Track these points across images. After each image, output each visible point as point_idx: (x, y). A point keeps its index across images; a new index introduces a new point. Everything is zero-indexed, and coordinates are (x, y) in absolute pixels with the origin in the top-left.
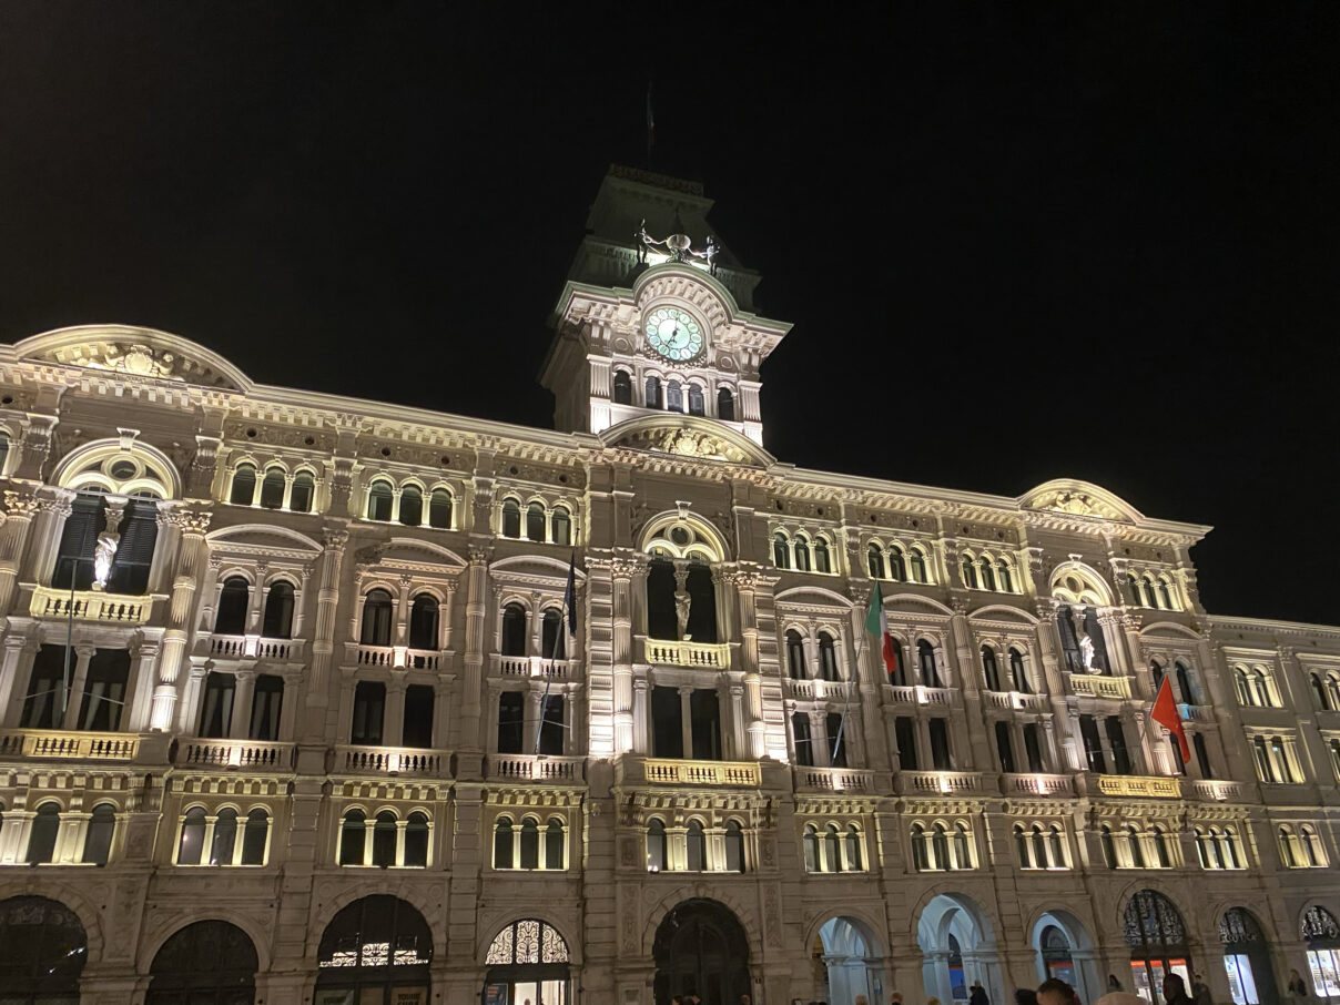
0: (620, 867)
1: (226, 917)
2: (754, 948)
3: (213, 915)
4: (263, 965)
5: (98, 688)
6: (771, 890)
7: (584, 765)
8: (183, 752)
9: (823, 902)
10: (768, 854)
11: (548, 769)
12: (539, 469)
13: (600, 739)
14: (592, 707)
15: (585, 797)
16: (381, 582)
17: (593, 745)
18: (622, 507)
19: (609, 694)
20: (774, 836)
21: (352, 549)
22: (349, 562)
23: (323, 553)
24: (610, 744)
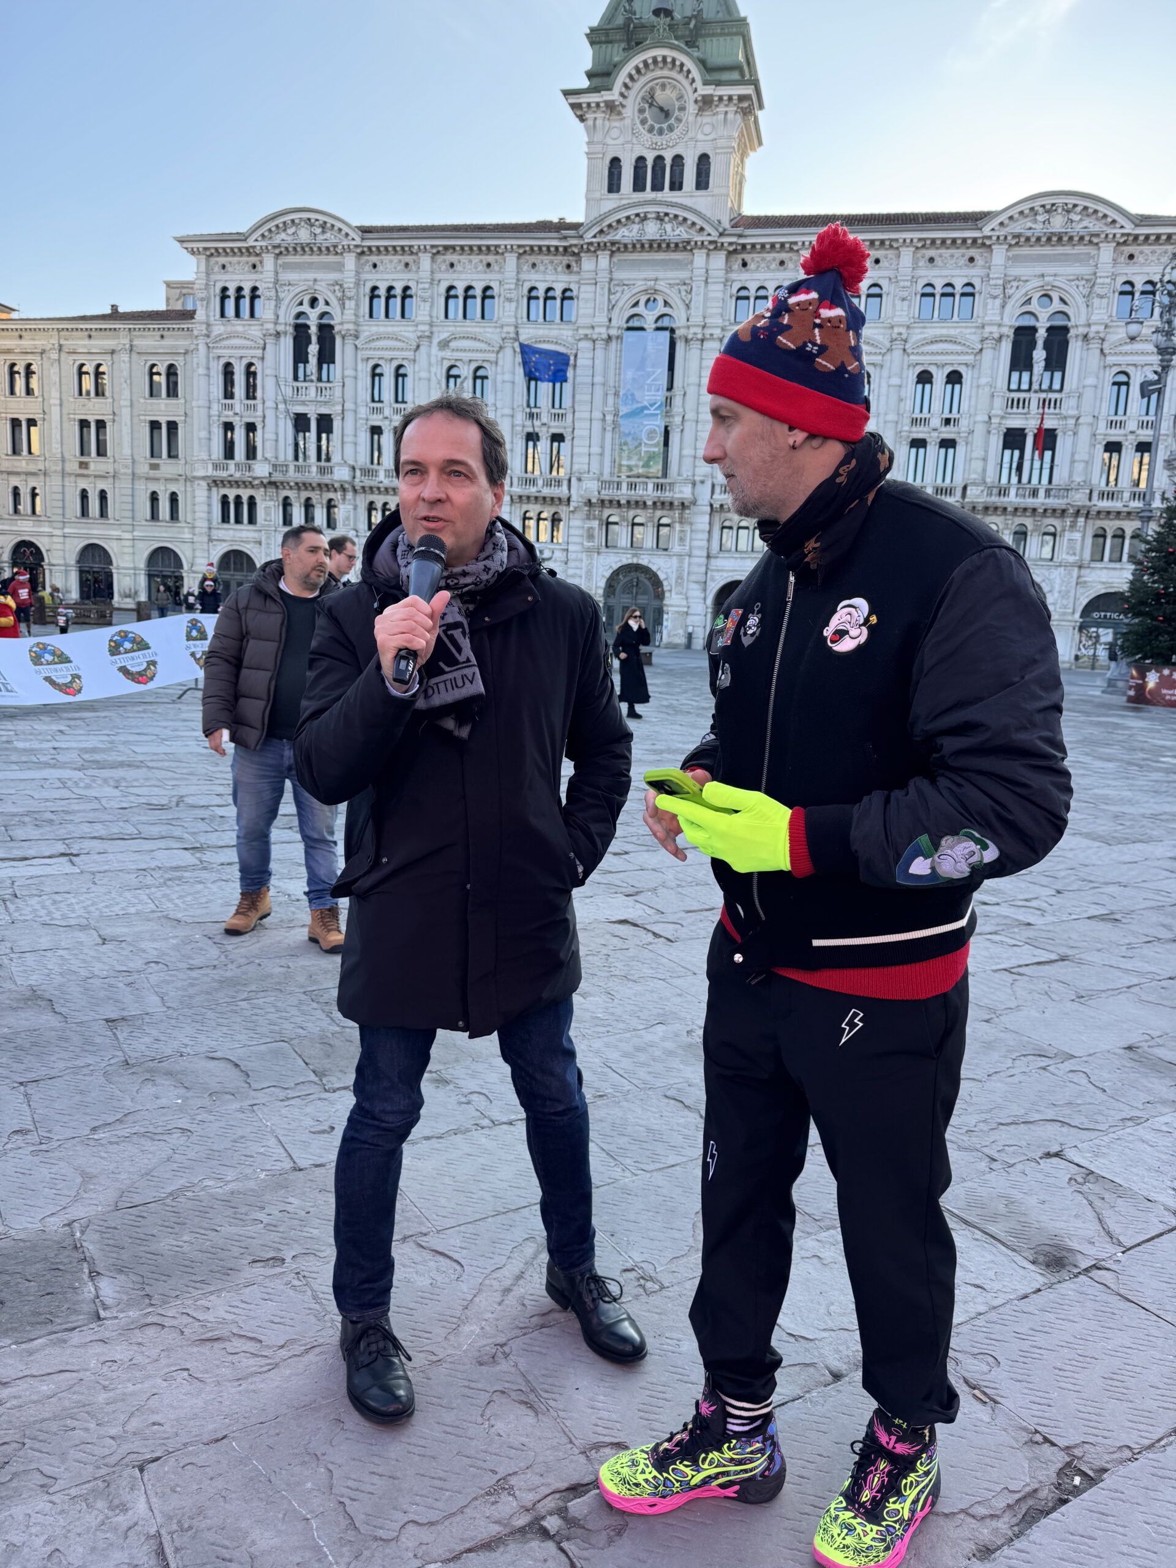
0: (585, 543)
2: (667, 595)
5: (324, 436)
6: (681, 561)
7: (570, 481)
8: (358, 473)
9: (722, 571)
10: (681, 539)
11: (549, 483)
12: (552, 262)
13: (581, 463)
14: (576, 442)
15: (569, 500)
16: (452, 362)
17: (576, 467)
18: (603, 288)
19: (587, 433)
20: (687, 528)
21: (435, 341)
22: (435, 349)
23: (418, 347)
24: (586, 467)
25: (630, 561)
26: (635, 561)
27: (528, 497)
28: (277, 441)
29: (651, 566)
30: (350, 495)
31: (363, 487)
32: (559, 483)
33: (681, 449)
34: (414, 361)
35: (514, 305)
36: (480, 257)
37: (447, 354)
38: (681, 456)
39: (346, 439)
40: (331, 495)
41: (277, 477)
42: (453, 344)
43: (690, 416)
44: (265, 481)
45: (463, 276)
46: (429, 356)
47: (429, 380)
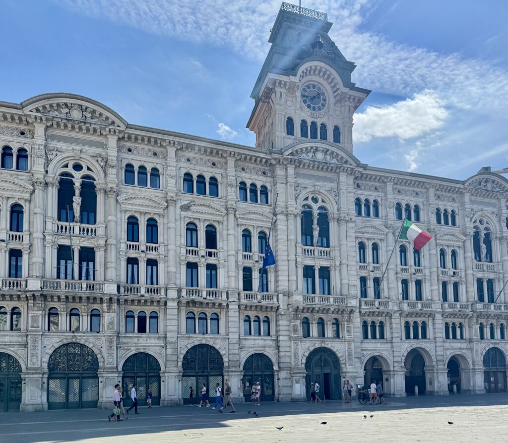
0: (292, 335)
2: (343, 366)
3: (142, 351)
4: (163, 368)
6: (350, 345)
7: (277, 296)
8: (122, 289)
9: (369, 350)
10: (349, 332)
11: (263, 298)
12: (254, 168)
13: (283, 285)
14: (280, 273)
15: (278, 308)
16: (192, 220)
17: (280, 288)
18: (291, 186)
19: (286, 268)
20: (351, 325)
21: (179, 205)
22: (178, 211)
23: (167, 207)
24: (287, 288)
25: (320, 346)
26: (323, 345)
27: (251, 306)
28: (44, 264)
29: (332, 348)
30: (115, 306)
31: (126, 301)
32: (270, 298)
33: (341, 280)
34: (164, 216)
35: (233, 189)
36: (209, 158)
37: (189, 214)
38: (341, 284)
39: (109, 265)
40: (96, 306)
41: (48, 291)
42: (193, 208)
43: (344, 261)
44: (36, 294)
45: (197, 167)
46: (175, 214)
47: (175, 229)
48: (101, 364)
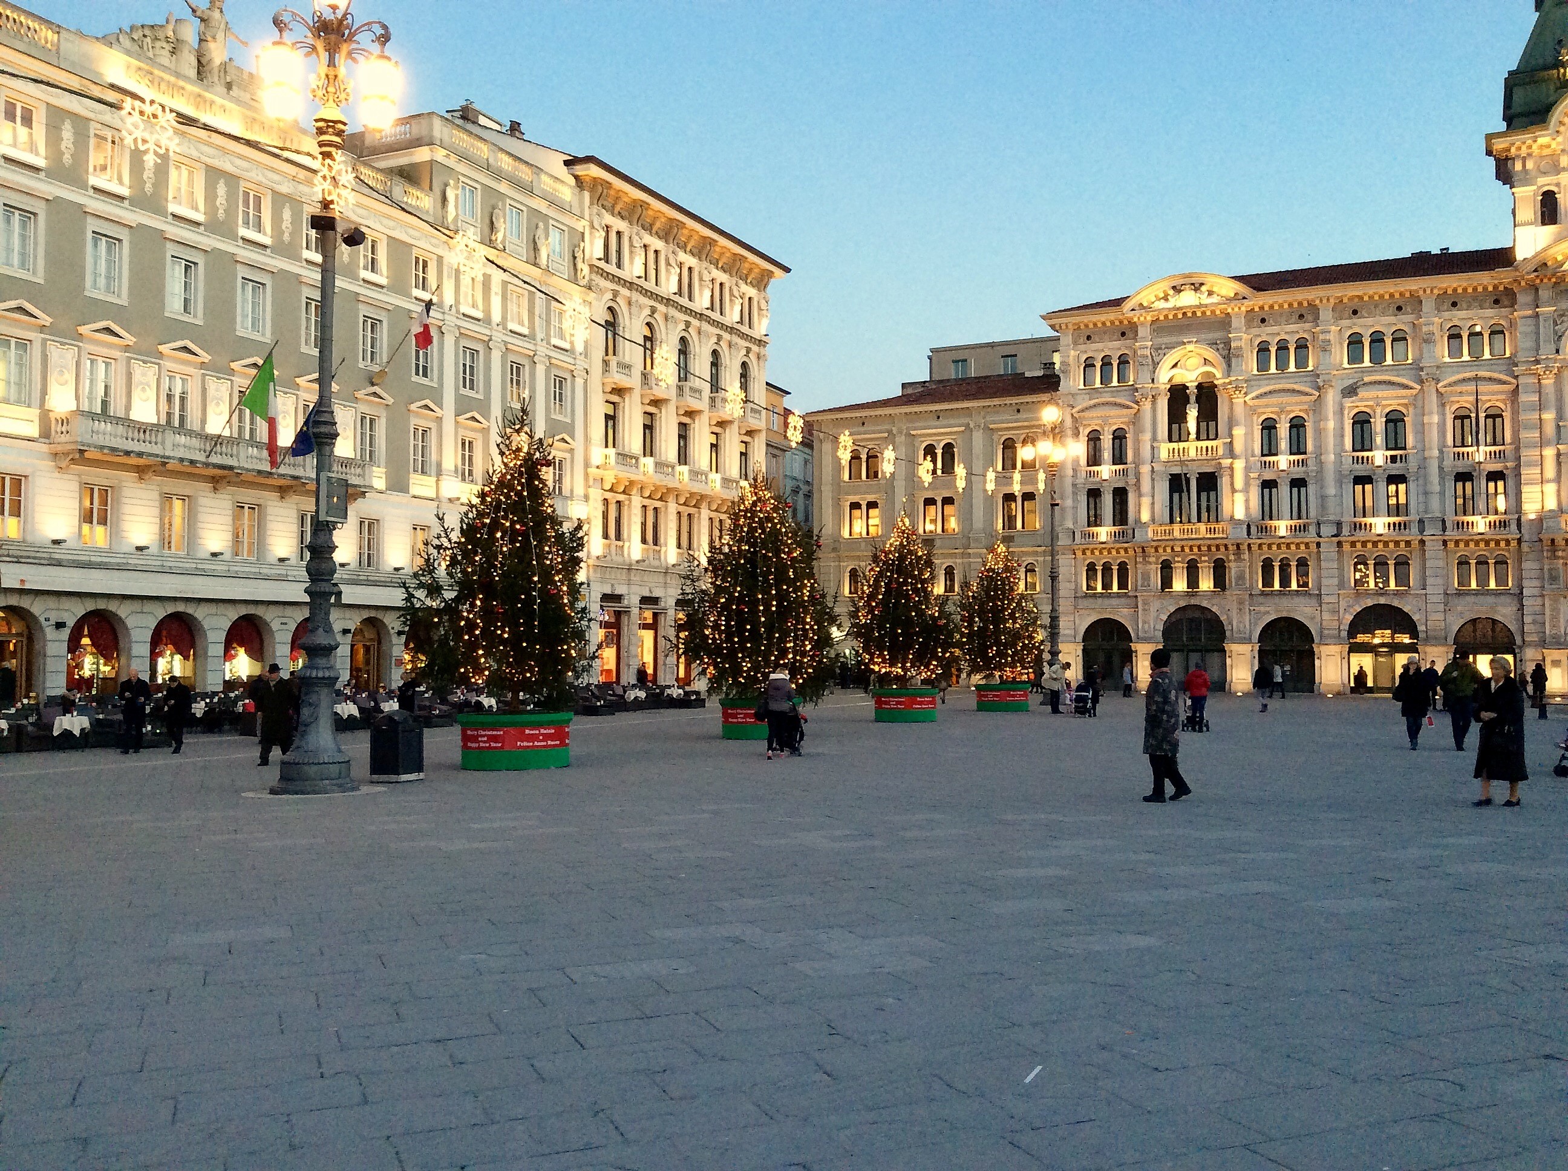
0: (1547, 586)
1: (1292, 615)
3: (1284, 615)
4: (1316, 639)
7: (1519, 521)
11: (1490, 524)
12: (1476, 299)
13: (1531, 501)
14: (1524, 479)
15: (1520, 541)
16: (1361, 409)
17: (1526, 506)
18: (1545, 320)
19: (1538, 470)
21: (1339, 388)
22: (1338, 397)
23: (1319, 396)
24: (1539, 505)
28: (1153, 505)
30: (1245, 554)
31: (1260, 545)
32: (1505, 523)
34: (1314, 410)
35: (1432, 346)
37: (1356, 400)
39: (1235, 496)
40: (1220, 555)
41: (1159, 540)
42: (1362, 391)
45: (1370, 322)
46: (1332, 404)
47: (1334, 428)
48: (1228, 634)
